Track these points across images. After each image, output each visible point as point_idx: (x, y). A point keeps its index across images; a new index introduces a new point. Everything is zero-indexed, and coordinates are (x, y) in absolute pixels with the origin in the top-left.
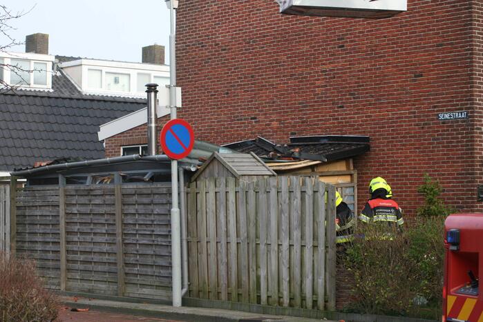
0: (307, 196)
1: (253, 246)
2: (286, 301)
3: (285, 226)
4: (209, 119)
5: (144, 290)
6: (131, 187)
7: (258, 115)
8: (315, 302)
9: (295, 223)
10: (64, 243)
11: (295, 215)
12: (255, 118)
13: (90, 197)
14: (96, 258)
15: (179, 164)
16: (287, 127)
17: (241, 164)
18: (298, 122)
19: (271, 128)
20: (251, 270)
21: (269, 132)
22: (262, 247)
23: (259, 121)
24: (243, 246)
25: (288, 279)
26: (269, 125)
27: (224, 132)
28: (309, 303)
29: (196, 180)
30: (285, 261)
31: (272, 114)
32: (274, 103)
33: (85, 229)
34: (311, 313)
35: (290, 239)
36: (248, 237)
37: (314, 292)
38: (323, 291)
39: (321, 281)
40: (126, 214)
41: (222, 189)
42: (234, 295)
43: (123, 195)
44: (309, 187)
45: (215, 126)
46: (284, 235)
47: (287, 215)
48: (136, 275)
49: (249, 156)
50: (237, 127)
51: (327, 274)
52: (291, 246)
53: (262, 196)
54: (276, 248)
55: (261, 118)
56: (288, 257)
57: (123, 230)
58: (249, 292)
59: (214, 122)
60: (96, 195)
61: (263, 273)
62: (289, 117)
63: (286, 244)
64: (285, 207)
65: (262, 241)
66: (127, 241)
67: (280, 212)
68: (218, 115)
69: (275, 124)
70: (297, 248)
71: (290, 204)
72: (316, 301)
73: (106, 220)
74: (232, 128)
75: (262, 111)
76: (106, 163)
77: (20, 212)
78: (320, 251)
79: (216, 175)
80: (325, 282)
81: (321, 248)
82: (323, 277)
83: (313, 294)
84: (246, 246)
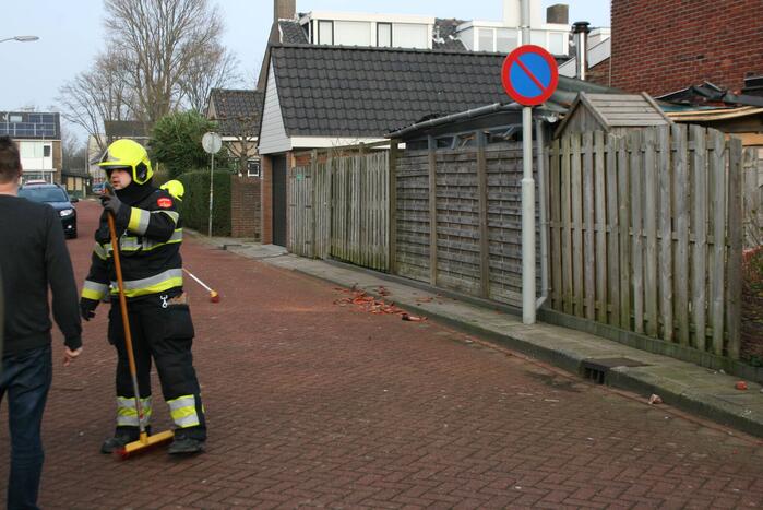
0: (696, 158)
1: (624, 238)
2: (668, 331)
3: (665, 209)
4: (647, 63)
5: (508, 292)
6: (494, 148)
7: (706, 51)
8: (709, 340)
9: (679, 203)
10: (434, 223)
11: (680, 190)
12: (702, 57)
13: (455, 165)
14: (463, 245)
15: (535, 112)
16: (742, 65)
17: (621, 110)
18: (756, 58)
19: (722, 69)
20: (622, 276)
21: (720, 74)
22: (637, 241)
23: (707, 61)
24: (613, 238)
25: (670, 297)
26: (719, 64)
27: (665, 78)
28: (700, 341)
29: (560, 137)
30: (666, 265)
31: (724, 48)
32: (726, 33)
33: (454, 206)
34: (703, 358)
35: (672, 230)
36: (619, 224)
37: (708, 324)
38: (721, 321)
39: (718, 304)
40: (491, 187)
41: (587, 149)
42: (602, 314)
43: (488, 160)
44: (700, 143)
45: (656, 71)
46: (665, 222)
47: (667, 189)
48: (500, 271)
49: (639, 98)
50: (681, 70)
51: (728, 294)
52: (674, 241)
53: (635, 159)
54: (654, 245)
55: (709, 55)
56: (669, 260)
57: (488, 208)
58: (620, 310)
59: (653, 66)
60: (462, 162)
61: (637, 284)
62: (745, 51)
63: (666, 238)
64: (665, 177)
65: (636, 231)
66: (491, 224)
67: (659, 185)
68: (659, 56)
69: (727, 63)
70: (682, 247)
71: (672, 171)
72: (711, 338)
73: (472, 195)
74: (674, 72)
75: (711, 46)
76: (466, 117)
77: (398, 184)
78: (717, 252)
79: (583, 128)
80: (725, 307)
81: (720, 248)
82: (720, 298)
83: (707, 326)
84: (617, 238)
